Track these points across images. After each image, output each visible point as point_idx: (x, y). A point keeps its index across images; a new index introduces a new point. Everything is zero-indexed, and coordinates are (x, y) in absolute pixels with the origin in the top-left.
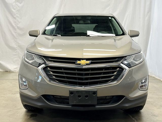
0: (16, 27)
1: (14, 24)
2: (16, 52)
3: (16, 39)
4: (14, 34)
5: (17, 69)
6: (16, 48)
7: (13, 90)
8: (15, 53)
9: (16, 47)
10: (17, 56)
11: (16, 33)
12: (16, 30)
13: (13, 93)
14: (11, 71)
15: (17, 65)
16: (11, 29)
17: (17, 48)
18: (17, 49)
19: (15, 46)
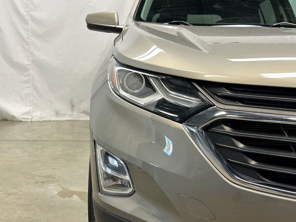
0: (28, 18)
1: (22, 10)
2: (28, 76)
3: (26, 45)
4: (23, 32)
5: (29, 115)
6: (27, 66)
7: (35, 173)
8: (25, 76)
9: (28, 63)
10: (29, 86)
11: (28, 30)
12: (27, 24)
13: (37, 182)
14: (15, 119)
15: (29, 106)
16: (16, 20)
17: (29, 65)
18: (30, 68)
19: (26, 62)
